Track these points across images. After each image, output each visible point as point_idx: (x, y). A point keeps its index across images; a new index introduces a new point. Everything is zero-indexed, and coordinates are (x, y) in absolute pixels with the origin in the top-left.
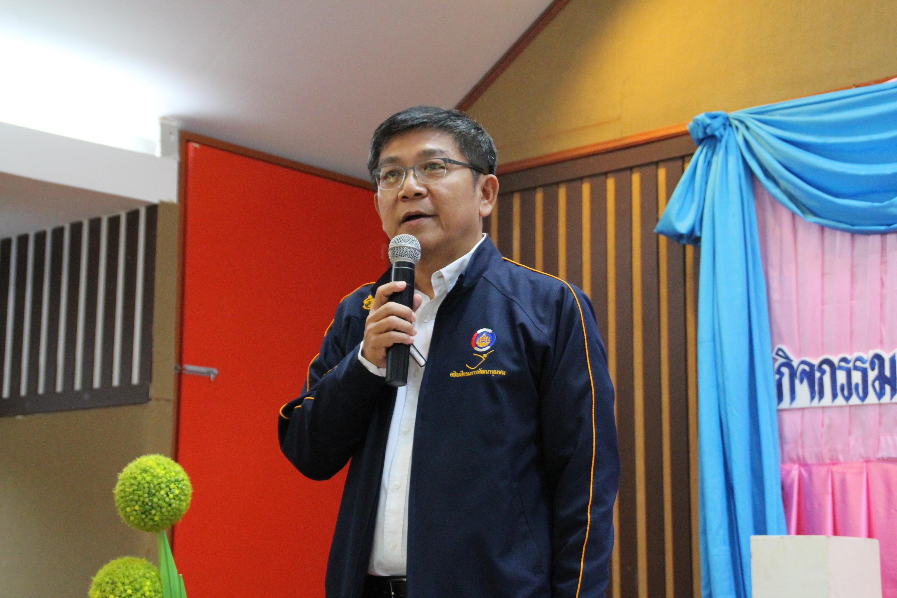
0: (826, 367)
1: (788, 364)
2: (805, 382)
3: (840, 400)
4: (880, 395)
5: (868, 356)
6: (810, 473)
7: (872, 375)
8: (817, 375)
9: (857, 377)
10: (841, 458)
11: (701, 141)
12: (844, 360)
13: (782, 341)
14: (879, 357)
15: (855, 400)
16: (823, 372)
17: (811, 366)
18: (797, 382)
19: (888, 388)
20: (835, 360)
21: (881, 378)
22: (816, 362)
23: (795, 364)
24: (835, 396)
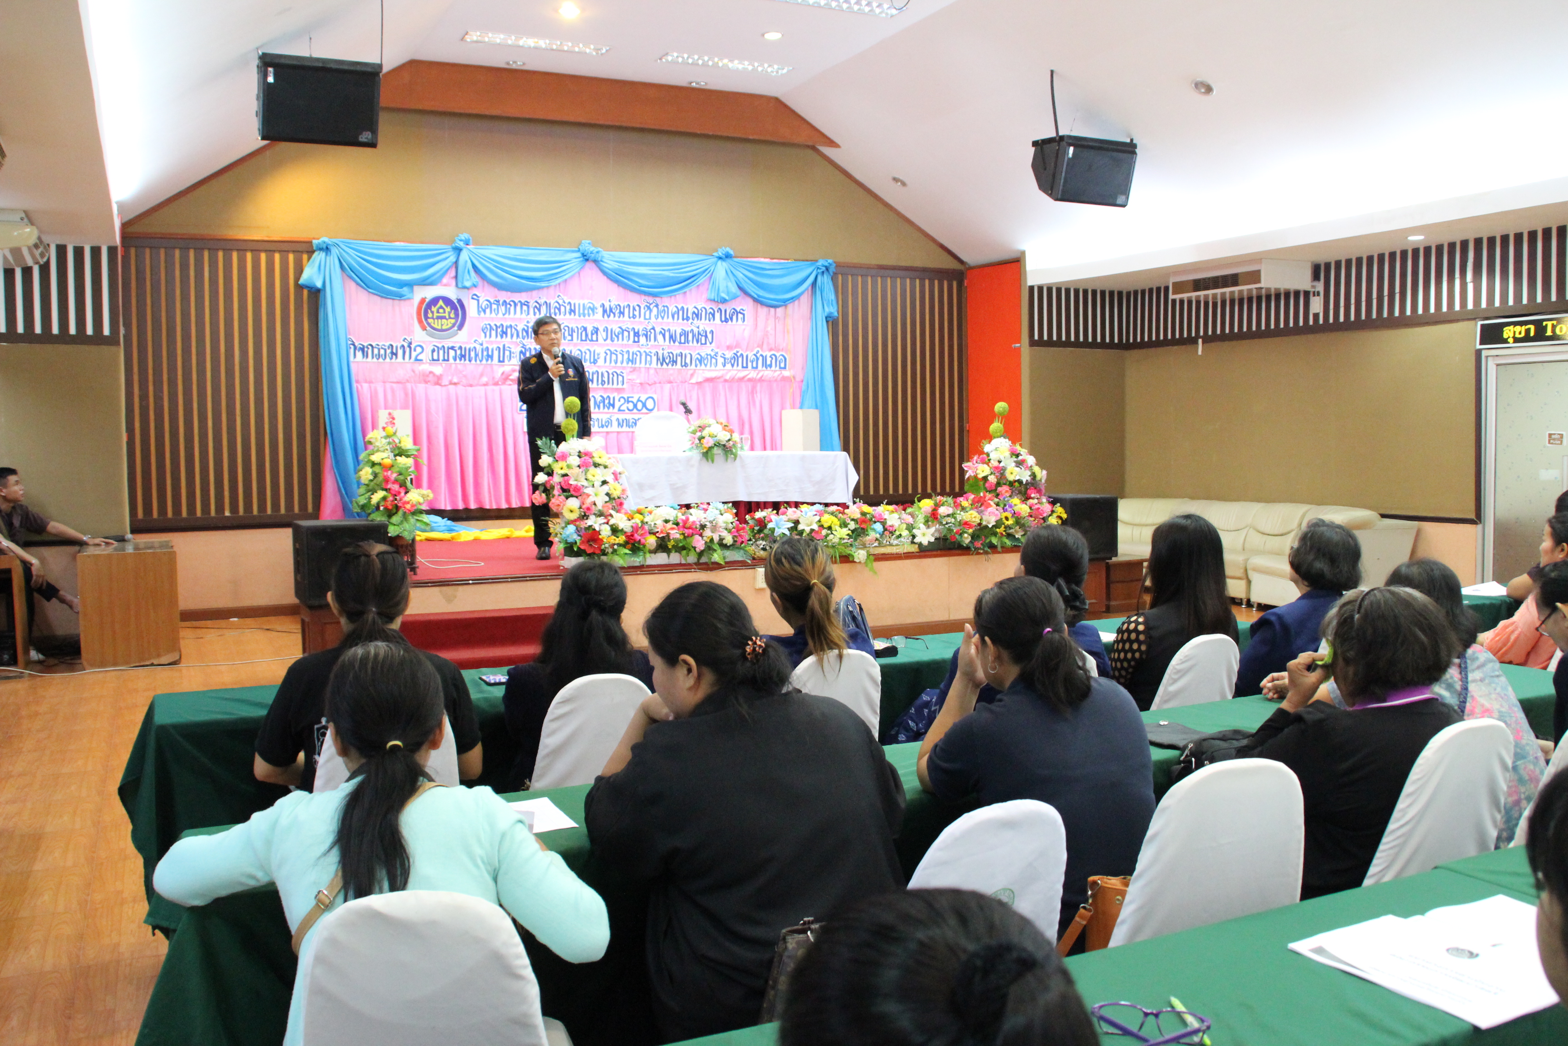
0: (370, 347)
1: (354, 345)
2: (361, 352)
3: (375, 360)
4: (391, 359)
5: (387, 344)
6: (361, 386)
7: (389, 351)
8: (366, 349)
9: (382, 352)
10: (374, 381)
11: (321, 249)
12: (378, 345)
13: (350, 335)
14: (392, 346)
15: (381, 360)
16: (368, 348)
17: (363, 346)
18: (357, 351)
19: (394, 357)
20: (374, 345)
21: (392, 353)
22: (365, 344)
23: (356, 344)
24: (373, 358)
